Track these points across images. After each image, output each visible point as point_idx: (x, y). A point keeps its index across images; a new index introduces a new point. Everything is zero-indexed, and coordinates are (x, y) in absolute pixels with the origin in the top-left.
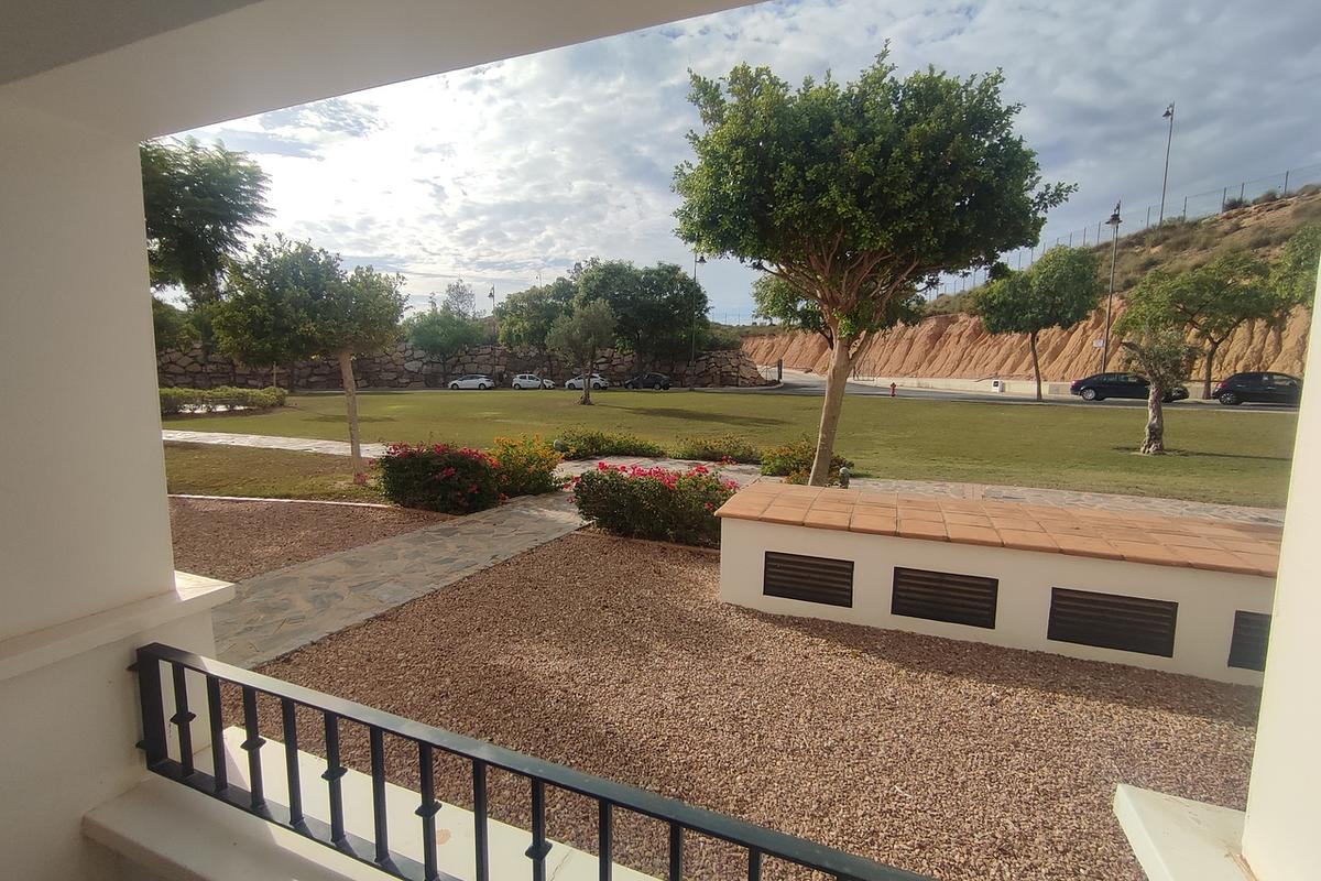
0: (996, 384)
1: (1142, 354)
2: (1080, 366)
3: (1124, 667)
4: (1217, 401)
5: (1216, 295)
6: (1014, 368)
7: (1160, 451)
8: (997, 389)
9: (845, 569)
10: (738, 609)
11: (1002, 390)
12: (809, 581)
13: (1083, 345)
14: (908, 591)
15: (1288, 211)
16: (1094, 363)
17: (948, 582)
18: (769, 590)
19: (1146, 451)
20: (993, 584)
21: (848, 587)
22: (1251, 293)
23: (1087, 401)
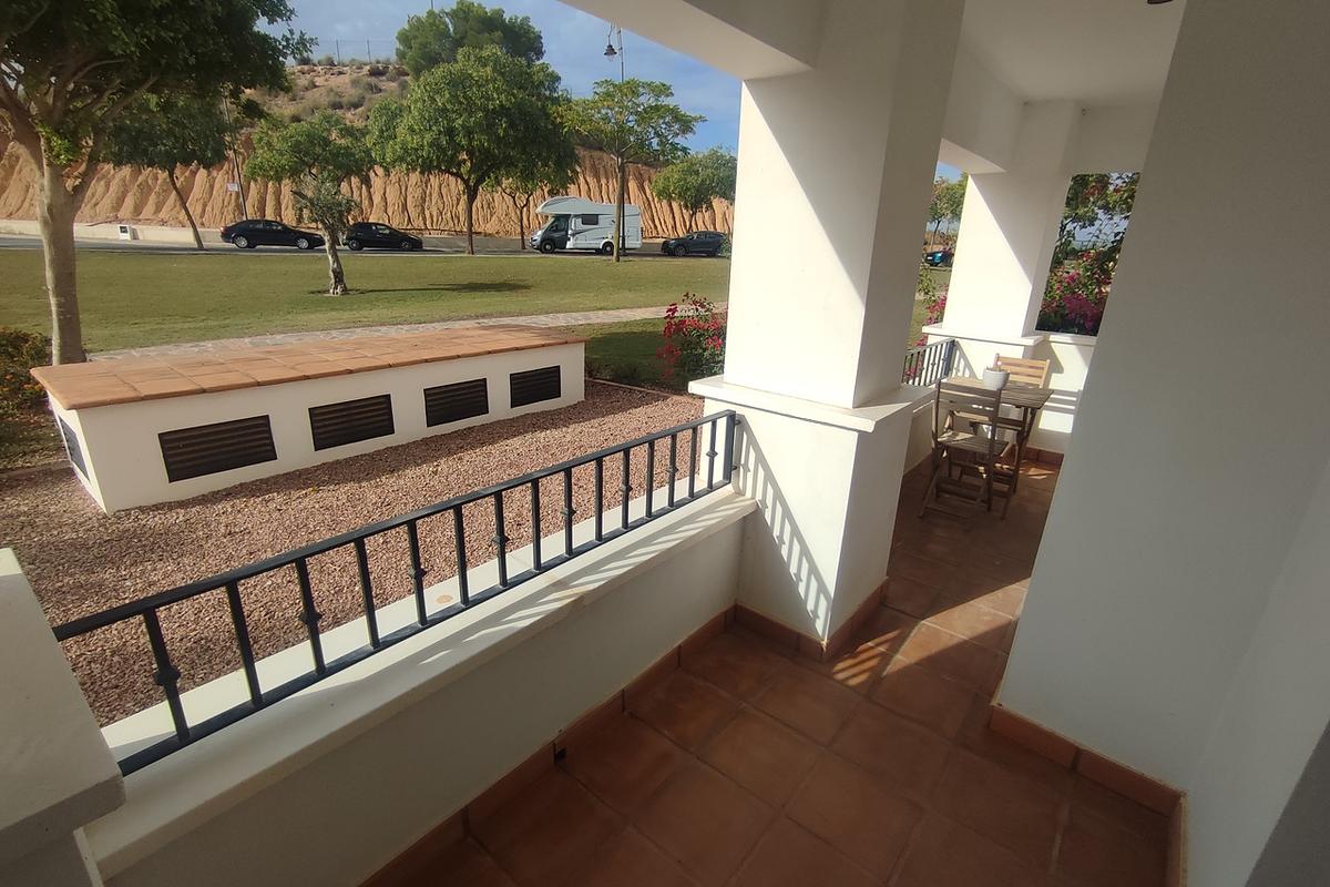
0: (123, 230)
1: (312, 204)
2: (217, 211)
3: (469, 428)
4: (347, 247)
5: (324, 150)
6: (138, 210)
7: (345, 291)
8: (127, 237)
9: (262, 425)
10: (142, 509)
11: (135, 237)
12: (223, 450)
13: (212, 187)
14: (325, 426)
15: (345, 79)
16: (230, 208)
17: (358, 407)
18: (174, 476)
19: (334, 292)
20: (388, 397)
21: (268, 442)
22: (348, 152)
23: (241, 249)
